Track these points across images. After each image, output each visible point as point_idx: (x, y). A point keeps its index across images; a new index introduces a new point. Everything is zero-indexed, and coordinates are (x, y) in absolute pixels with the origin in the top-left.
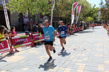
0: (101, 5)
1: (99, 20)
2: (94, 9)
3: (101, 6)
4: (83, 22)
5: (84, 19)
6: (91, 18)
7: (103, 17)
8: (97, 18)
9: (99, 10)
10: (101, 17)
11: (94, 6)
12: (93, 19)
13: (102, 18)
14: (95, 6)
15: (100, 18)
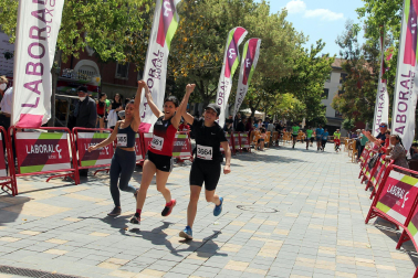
0: (347, 49)
1: (330, 113)
2: (313, 59)
3: (343, 51)
4: (257, 112)
5: (267, 99)
6: (295, 100)
7: (351, 102)
8: (323, 102)
9: (336, 69)
10: (342, 103)
11: (315, 47)
12: (304, 107)
13: (346, 109)
14: (319, 49)
15: (335, 107)
